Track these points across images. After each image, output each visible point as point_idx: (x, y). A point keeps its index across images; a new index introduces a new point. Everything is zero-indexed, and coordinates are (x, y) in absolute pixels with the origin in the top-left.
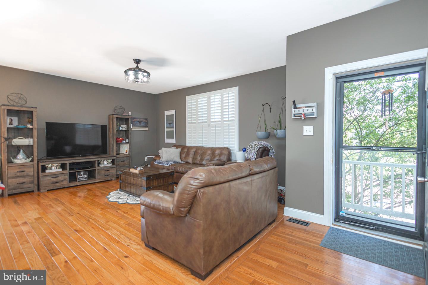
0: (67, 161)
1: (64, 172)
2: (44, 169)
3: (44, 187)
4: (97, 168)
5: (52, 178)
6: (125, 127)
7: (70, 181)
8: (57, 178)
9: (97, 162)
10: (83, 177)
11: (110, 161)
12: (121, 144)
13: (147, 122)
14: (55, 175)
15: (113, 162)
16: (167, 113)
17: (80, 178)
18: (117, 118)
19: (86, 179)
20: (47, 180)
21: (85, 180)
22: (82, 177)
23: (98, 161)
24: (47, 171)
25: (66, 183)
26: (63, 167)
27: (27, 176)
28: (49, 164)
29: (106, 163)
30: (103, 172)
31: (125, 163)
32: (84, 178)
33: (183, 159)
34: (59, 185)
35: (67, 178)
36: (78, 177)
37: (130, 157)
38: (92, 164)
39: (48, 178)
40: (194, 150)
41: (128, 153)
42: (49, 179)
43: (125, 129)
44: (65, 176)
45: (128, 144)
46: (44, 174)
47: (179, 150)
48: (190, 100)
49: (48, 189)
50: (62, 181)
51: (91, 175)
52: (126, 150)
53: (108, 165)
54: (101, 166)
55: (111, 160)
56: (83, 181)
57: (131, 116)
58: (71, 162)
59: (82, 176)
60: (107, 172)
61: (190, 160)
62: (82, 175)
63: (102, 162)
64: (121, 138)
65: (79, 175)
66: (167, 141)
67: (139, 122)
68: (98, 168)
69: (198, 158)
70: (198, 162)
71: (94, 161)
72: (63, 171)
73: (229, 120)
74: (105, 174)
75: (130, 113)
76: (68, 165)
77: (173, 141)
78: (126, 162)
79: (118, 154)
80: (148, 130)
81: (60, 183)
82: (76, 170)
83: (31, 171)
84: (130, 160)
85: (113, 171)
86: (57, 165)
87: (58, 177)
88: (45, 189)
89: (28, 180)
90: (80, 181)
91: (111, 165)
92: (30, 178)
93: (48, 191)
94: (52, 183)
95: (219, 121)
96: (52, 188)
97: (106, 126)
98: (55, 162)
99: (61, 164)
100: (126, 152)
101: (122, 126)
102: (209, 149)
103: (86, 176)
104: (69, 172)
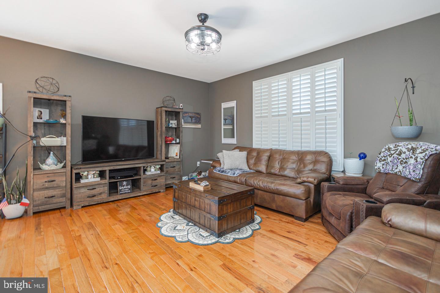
0: (107, 167)
1: (103, 181)
2: (79, 177)
3: (78, 202)
4: (143, 176)
5: (88, 190)
6: (175, 124)
7: (110, 194)
8: (94, 190)
9: (142, 169)
10: (126, 189)
11: (158, 167)
12: (170, 145)
13: (199, 117)
14: (92, 187)
15: (161, 169)
16: (224, 105)
17: (122, 189)
18: (166, 111)
19: (130, 191)
20: (82, 193)
21: (129, 193)
22: (124, 189)
23: (144, 167)
24: (82, 181)
25: (105, 197)
26: (102, 174)
27: (57, 187)
28: (84, 172)
29: (153, 169)
30: (150, 182)
31: (175, 170)
32: (126, 190)
33: (252, 167)
34: (96, 199)
35: (107, 189)
36: (120, 188)
37: (181, 161)
38: (136, 170)
39: (83, 190)
40: (268, 154)
41: (178, 157)
42: (85, 192)
43: (175, 125)
44: (103, 187)
45: (179, 145)
46: (78, 185)
47: (244, 154)
48: (259, 86)
49: (83, 205)
50: (100, 194)
51: (135, 184)
52: (177, 153)
53: (155, 173)
54: (148, 173)
55: (160, 166)
56: (125, 193)
57: (182, 109)
58: (112, 168)
59: (125, 187)
60: (154, 182)
61: (263, 168)
62: (124, 185)
63: (148, 169)
64: (170, 138)
65: (121, 186)
66: (225, 141)
67: (190, 117)
68: (144, 176)
69: (275, 166)
71: (140, 168)
72: (101, 181)
73: (326, 110)
74: (152, 184)
75: (182, 105)
76: (107, 172)
77: (234, 141)
78: (177, 168)
79: (167, 158)
80: (200, 127)
81: (98, 197)
82: (118, 179)
83: (63, 181)
84: (181, 165)
85: (161, 180)
86: (94, 172)
87: (95, 188)
88: (79, 205)
89: (59, 193)
90: (122, 194)
91: (159, 172)
92: (61, 189)
93: (82, 207)
94: (88, 197)
95: (308, 113)
96: (87, 204)
97: (154, 121)
98: (91, 169)
99: (100, 171)
100: (176, 156)
101: (171, 122)
103: (129, 187)
104: (109, 182)
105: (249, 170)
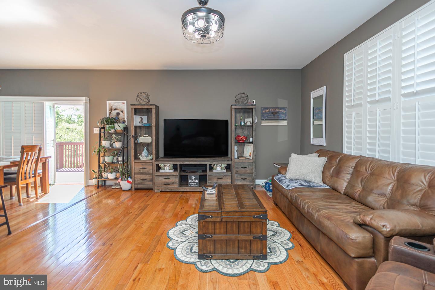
0: (179, 162)
1: (175, 174)
2: (158, 168)
3: (158, 187)
4: (208, 173)
5: (164, 178)
6: (250, 122)
7: (181, 185)
8: (168, 179)
9: (208, 166)
10: (194, 182)
11: (224, 166)
12: (245, 144)
13: (285, 112)
14: (167, 176)
15: (228, 168)
16: (313, 94)
17: (191, 182)
18: (236, 109)
19: (197, 185)
20: (160, 180)
21: (196, 187)
22: (193, 182)
23: (210, 165)
24: (161, 171)
25: (176, 187)
26: (175, 167)
27: (147, 173)
28: (161, 164)
29: (219, 168)
30: (215, 180)
31: (247, 171)
32: (194, 184)
33: (327, 180)
34: (170, 187)
35: (178, 181)
36: (189, 181)
37: (254, 162)
38: (203, 167)
39: (161, 178)
40: (353, 164)
41: (251, 158)
42: (162, 180)
43: (251, 123)
44: (175, 178)
45: (252, 145)
46: (158, 174)
48: (352, 58)
49: (161, 190)
50: (173, 183)
52: (250, 153)
53: (221, 171)
54: (214, 171)
55: (225, 165)
56: (193, 187)
57: (255, 105)
58: (181, 163)
59: (193, 181)
60: (219, 180)
62: (193, 179)
63: (215, 167)
64: (242, 137)
65: (190, 180)
66: (314, 141)
67: (272, 113)
68: (210, 173)
70: (356, 196)
71: (206, 165)
72: (174, 173)
75: (254, 101)
76: (178, 166)
77: (322, 142)
78: (249, 169)
80: (286, 124)
81: (171, 186)
82: (188, 173)
83: (151, 169)
84: (254, 167)
85: (227, 180)
86: (169, 165)
87: (169, 178)
88: (158, 190)
89: (149, 177)
90: (190, 186)
91: (224, 171)
92: (150, 175)
93: (161, 191)
94: (164, 184)
96: (164, 190)
97: (227, 121)
98: (166, 162)
99: (174, 165)
100: (250, 156)
101: (246, 120)
102: (391, 166)
103: (197, 181)
104: (180, 175)
105: (321, 183)
